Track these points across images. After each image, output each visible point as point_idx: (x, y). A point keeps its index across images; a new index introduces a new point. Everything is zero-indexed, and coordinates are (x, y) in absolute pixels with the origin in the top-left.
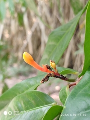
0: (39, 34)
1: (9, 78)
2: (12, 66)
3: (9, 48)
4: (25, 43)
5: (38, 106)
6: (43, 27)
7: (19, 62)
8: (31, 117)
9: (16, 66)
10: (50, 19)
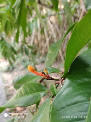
0: (53, 40)
1: (37, 64)
2: (39, 58)
3: (37, 48)
4: (46, 45)
5: (37, 92)
6: (55, 36)
7: (42, 56)
8: (33, 98)
9: (41, 58)
10: (59, 32)
